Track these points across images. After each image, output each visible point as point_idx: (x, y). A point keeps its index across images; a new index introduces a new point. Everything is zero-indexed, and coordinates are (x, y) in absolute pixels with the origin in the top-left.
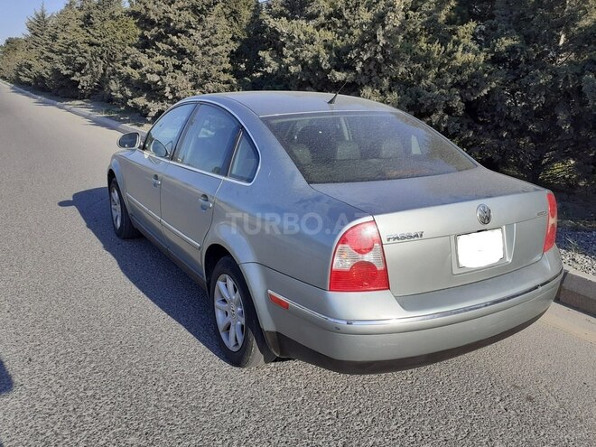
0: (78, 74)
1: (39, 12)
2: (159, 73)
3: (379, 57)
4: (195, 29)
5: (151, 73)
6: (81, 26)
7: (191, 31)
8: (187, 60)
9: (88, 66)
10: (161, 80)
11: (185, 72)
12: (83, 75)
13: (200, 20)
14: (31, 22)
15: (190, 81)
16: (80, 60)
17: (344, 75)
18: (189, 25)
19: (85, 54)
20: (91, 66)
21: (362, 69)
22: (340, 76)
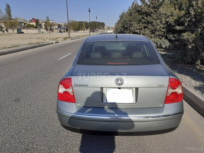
0: (126, 30)
1: (123, 12)
2: (139, 29)
3: (194, 20)
4: (154, 14)
5: (137, 29)
6: (129, 16)
7: (152, 15)
8: (149, 24)
9: (128, 28)
10: (140, 32)
11: (148, 29)
12: (127, 31)
13: (156, 11)
14: (120, 16)
15: (150, 31)
16: (126, 26)
17: (181, 27)
18: (151, 13)
19: (128, 24)
20: (129, 28)
21: (188, 25)
22: (178, 28)
